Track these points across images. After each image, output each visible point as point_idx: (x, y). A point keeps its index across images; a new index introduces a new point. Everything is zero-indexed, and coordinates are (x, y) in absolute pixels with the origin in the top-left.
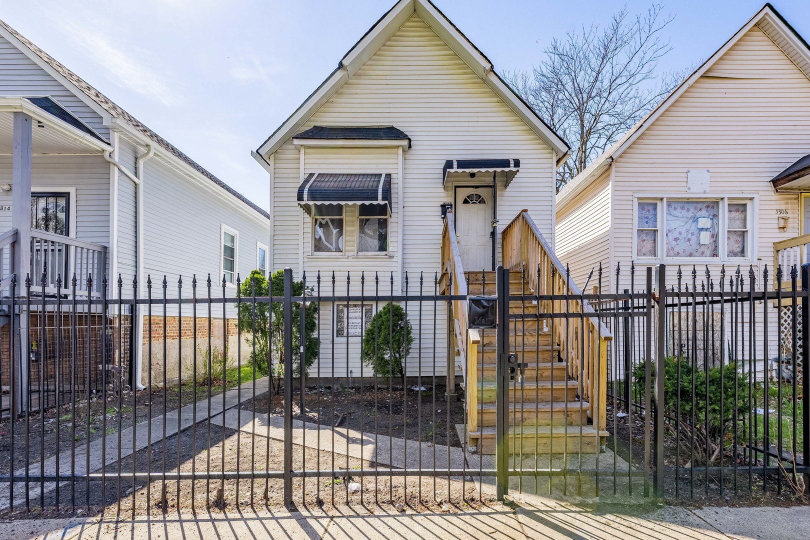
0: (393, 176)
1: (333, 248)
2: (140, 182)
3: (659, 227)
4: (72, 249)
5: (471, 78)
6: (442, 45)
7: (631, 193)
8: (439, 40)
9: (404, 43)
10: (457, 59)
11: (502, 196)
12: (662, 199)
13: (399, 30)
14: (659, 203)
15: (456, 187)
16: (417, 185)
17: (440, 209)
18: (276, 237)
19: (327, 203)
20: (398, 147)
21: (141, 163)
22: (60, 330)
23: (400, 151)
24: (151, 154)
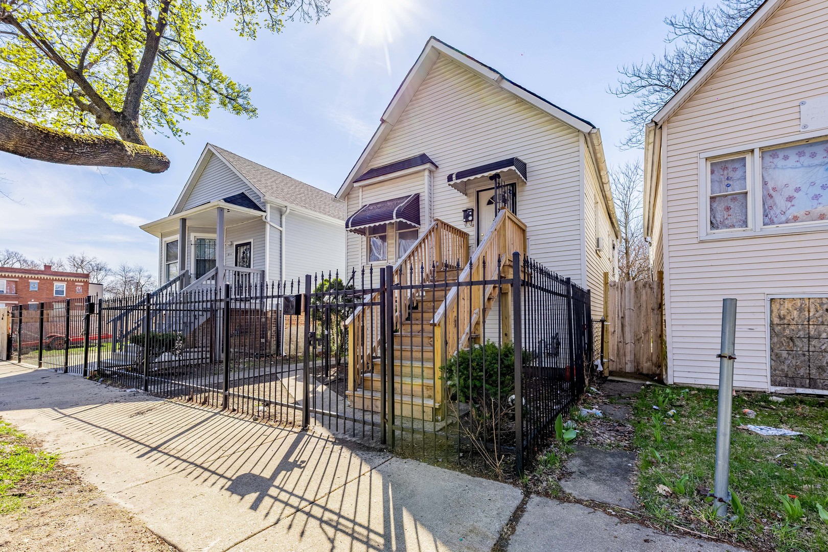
0: (421, 195)
1: (380, 257)
2: (283, 229)
3: (749, 188)
4: (252, 274)
5: (490, 91)
6: (463, 72)
7: (695, 154)
8: (460, 69)
9: (432, 83)
10: (477, 79)
11: (523, 191)
12: (752, 151)
13: (428, 74)
14: (748, 158)
15: (478, 192)
16: (444, 197)
17: (462, 214)
18: (349, 254)
19: (377, 224)
20: (425, 169)
21: (284, 217)
22: (250, 318)
23: (426, 173)
24: (288, 211)
